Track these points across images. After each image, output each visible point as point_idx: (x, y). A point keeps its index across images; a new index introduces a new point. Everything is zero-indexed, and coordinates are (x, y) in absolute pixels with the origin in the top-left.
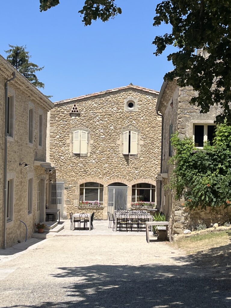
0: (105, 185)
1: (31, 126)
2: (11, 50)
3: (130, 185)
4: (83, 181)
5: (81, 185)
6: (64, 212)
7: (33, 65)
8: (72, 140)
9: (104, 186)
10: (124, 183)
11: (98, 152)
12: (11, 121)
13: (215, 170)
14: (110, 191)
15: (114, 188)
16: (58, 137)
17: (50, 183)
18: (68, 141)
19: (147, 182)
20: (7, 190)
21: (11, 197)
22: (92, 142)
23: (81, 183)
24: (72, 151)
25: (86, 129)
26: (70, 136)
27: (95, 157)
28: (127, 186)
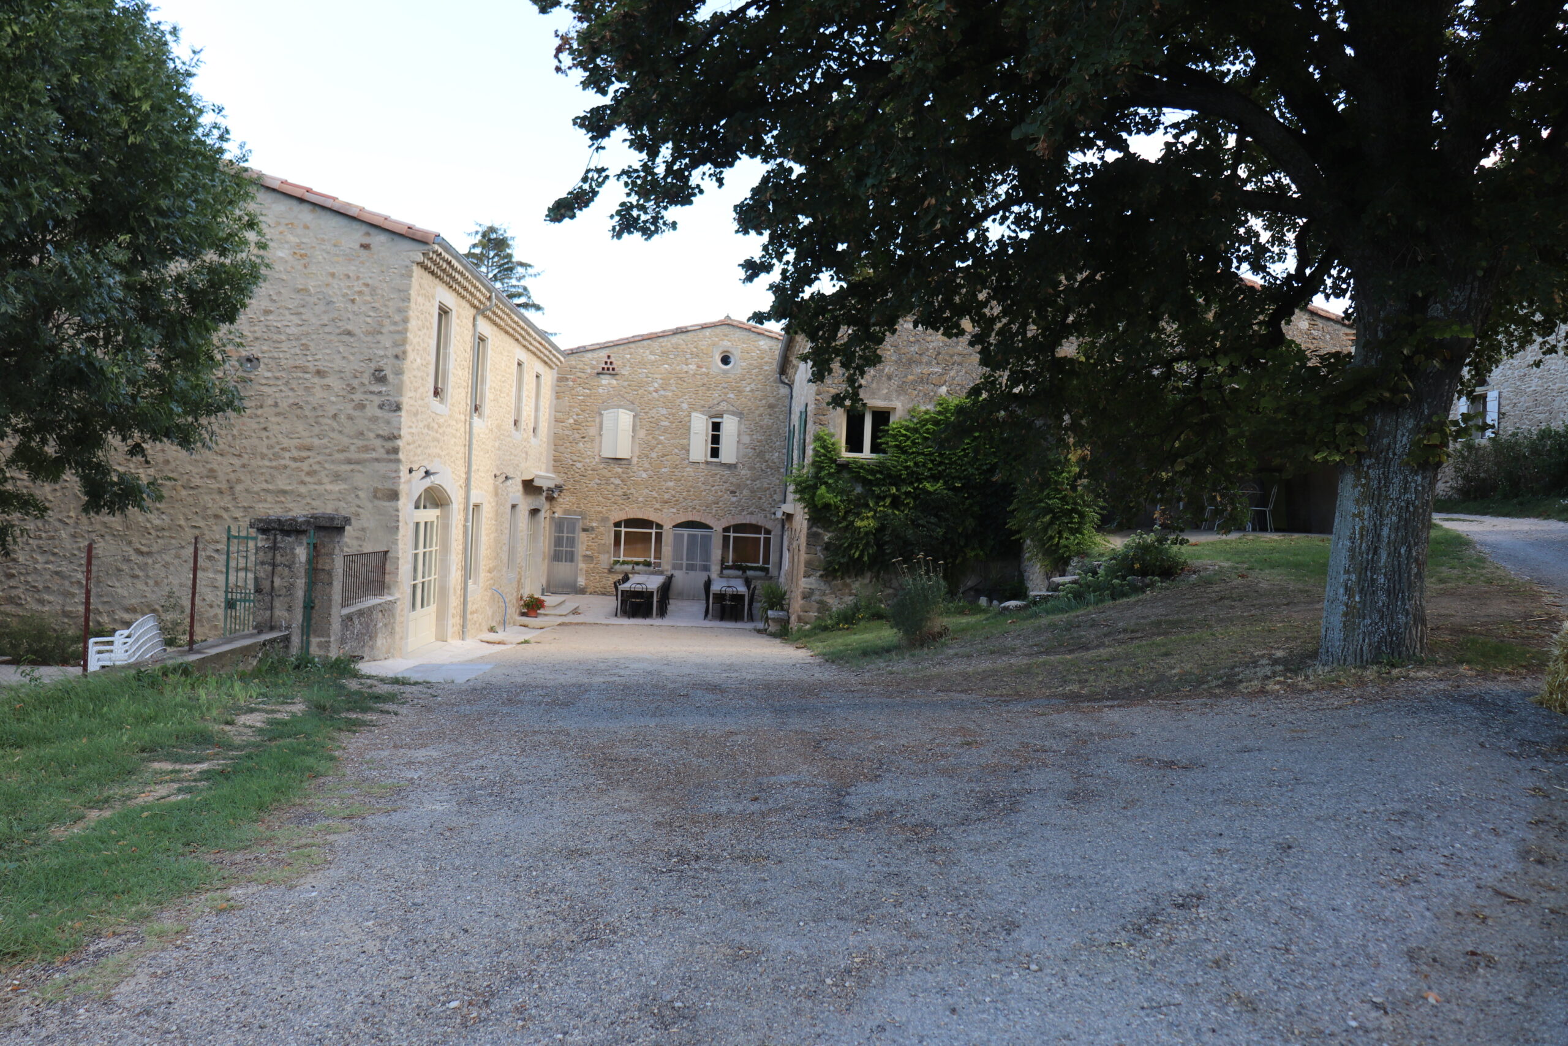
0: (667, 526)
1: (519, 398)
2: (477, 233)
3: (718, 527)
4: (622, 516)
5: (617, 524)
6: (579, 579)
7: (522, 264)
8: (601, 428)
9: (665, 528)
10: (707, 522)
11: (654, 455)
12: (482, 389)
13: (884, 498)
14: (678, 539)
15: (686, 532)
16: (571, 421)
17: (552, 518)
18: (592, 431)
19: (754, 522)
20: (470, 524)
21: (477, 540)
22: (642, 434)
23: (617, 520)
24: (600, 451)
25: (631, 407)
26: (598, 420)
27: (647, 465)
28: (711, 528)
